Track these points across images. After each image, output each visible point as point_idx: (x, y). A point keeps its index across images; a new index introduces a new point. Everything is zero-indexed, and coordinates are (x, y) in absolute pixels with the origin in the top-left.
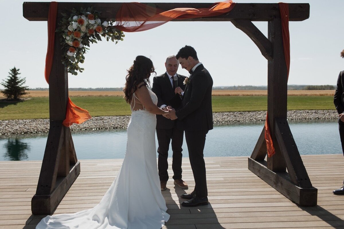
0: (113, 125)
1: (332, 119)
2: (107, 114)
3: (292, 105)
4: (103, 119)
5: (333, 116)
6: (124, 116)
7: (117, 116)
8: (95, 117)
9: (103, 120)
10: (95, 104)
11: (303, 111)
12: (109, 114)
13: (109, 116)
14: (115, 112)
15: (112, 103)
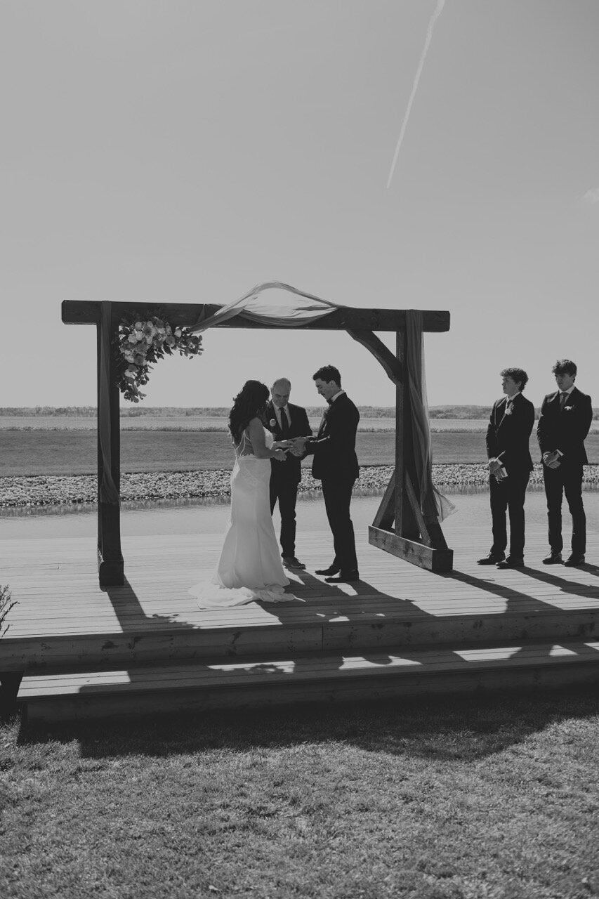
0: (70, 494)
1: (535, 482)
2: (51, 472)
3: (458, 453)
4: (45, 482)
5: (538, 477)
6: (92, 475)
7: (76, 476)
8: (27, 477)
9: (46, 485)
10: (16, 448)
11: (478, 466)
12: (55, 471)
13: (57, 476)
14: (67, 466)
15: (55, 447)
